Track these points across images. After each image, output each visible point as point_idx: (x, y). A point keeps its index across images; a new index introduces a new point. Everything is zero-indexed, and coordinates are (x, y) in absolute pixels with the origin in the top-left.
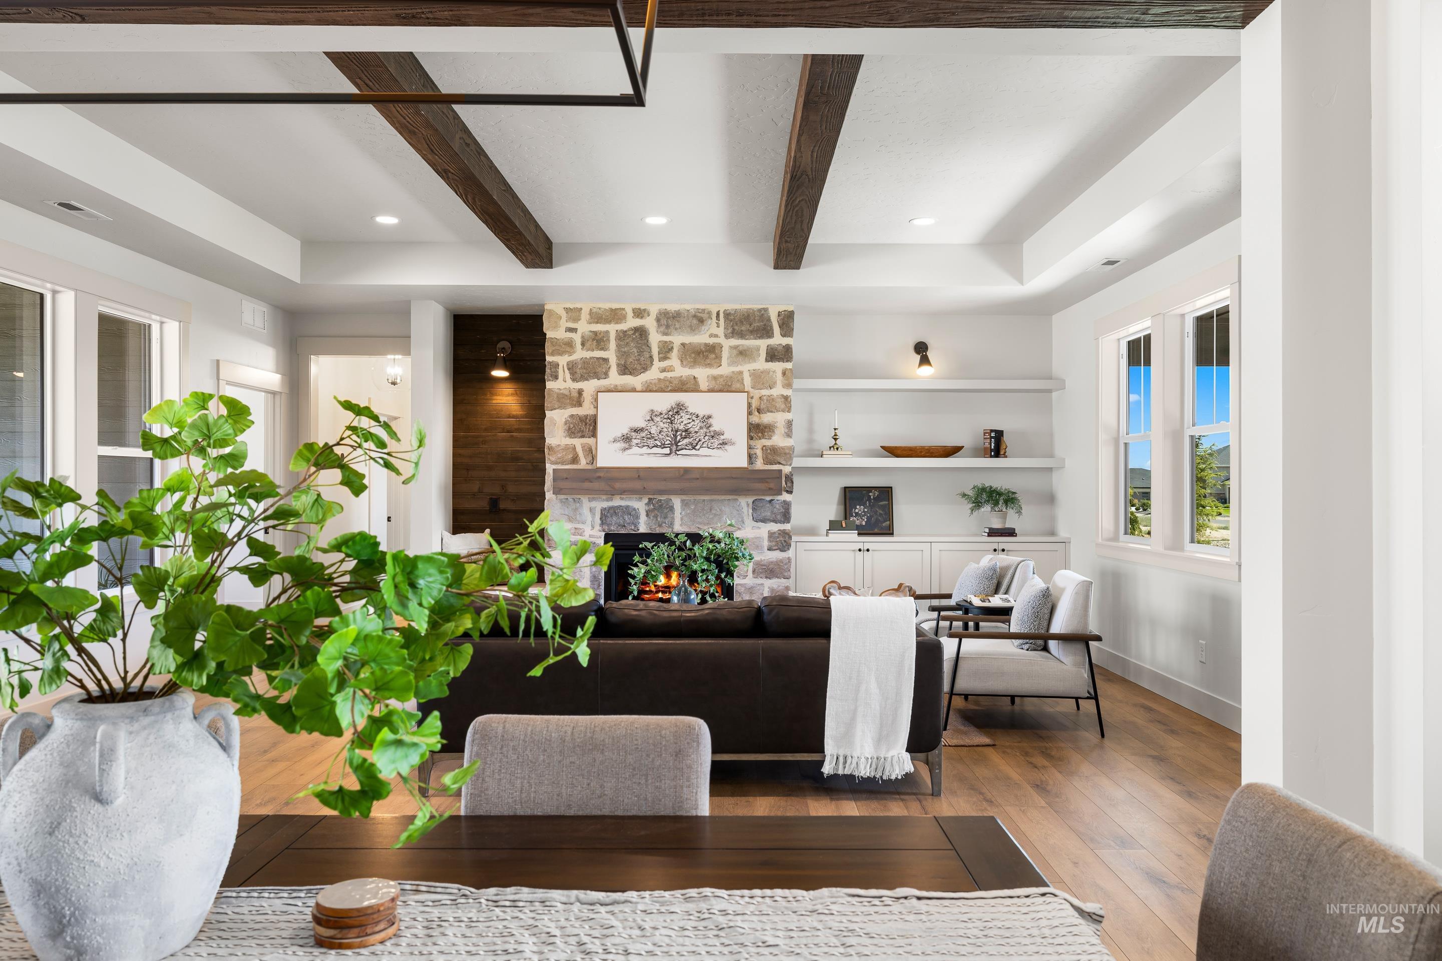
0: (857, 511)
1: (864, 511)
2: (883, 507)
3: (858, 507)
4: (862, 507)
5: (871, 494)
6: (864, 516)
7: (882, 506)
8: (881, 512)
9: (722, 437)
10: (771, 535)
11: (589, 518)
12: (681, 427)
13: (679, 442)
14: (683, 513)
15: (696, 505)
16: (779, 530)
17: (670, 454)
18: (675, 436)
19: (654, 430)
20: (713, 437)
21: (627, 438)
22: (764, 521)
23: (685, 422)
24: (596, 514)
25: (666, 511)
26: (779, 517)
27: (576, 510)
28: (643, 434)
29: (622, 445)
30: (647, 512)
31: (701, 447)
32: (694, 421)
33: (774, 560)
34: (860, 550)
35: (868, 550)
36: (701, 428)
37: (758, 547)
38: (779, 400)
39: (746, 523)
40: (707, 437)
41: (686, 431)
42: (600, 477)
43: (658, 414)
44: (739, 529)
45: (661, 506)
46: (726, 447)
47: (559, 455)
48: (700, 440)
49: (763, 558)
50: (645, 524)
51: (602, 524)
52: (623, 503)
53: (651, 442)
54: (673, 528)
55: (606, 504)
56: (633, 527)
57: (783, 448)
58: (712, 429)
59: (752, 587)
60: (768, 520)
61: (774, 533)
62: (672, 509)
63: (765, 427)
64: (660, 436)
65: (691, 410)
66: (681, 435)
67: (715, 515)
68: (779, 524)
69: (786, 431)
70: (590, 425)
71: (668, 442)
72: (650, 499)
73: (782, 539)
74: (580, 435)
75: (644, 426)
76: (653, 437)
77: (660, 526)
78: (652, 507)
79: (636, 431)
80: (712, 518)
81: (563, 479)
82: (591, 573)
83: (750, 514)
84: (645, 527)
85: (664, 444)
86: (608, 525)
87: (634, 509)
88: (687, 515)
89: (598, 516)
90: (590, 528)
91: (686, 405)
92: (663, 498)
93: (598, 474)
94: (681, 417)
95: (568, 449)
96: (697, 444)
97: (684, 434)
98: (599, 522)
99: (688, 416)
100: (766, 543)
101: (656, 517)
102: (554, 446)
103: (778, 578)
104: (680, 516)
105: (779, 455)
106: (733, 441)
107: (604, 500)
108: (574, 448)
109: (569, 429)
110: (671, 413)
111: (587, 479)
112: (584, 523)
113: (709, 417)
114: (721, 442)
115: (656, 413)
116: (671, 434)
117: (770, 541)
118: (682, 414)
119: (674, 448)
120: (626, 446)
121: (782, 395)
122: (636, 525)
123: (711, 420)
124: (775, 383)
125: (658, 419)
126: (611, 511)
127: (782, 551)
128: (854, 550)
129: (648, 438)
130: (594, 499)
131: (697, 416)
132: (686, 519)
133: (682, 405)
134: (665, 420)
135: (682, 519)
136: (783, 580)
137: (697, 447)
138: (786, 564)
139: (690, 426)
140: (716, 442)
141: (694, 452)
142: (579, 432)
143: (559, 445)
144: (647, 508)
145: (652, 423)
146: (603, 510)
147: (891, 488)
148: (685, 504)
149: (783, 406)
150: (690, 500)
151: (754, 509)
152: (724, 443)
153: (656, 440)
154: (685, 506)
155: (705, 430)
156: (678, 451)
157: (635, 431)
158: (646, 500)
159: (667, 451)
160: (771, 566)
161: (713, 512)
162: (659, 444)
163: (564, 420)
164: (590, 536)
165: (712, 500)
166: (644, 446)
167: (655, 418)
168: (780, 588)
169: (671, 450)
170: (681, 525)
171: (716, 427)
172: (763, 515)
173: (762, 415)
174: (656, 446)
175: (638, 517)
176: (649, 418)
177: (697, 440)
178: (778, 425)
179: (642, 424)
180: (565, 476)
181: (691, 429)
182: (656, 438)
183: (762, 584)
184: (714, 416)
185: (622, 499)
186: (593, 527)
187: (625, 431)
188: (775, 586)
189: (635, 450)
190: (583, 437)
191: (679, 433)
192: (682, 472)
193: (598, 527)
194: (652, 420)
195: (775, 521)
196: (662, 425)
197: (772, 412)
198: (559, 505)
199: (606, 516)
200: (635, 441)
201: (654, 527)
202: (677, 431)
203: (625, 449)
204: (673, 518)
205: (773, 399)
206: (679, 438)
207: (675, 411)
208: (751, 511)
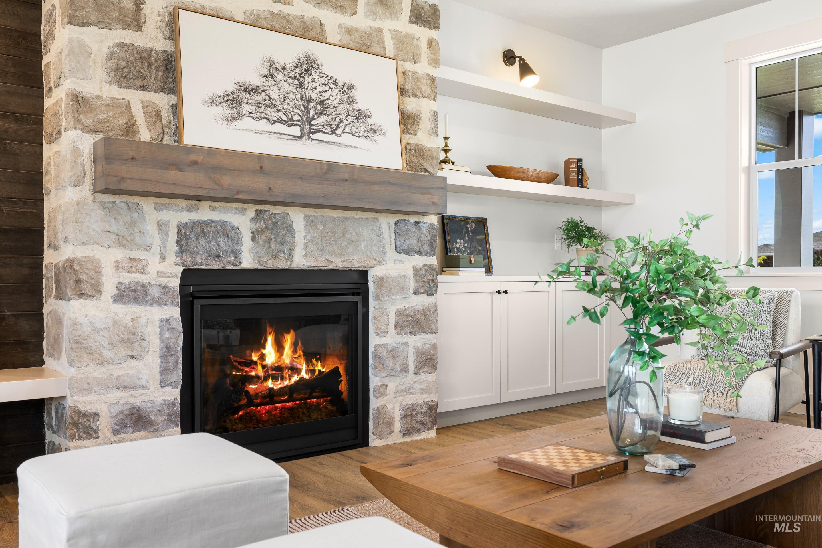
0: (458, 245)
1: (464, 247)
2: (480, 242)
3: (458, 241)
4: (462, 241)
5: (468, 226)
6: (465, 252)
7: (479, 240)
8: (480, 248)
9: (370, 121)
10: (417, 271)
11: (157, 242)
12: (315, 96)
13: (313, 119)
14: (309, 237)
15: (324, 225)
16: (425, 265)
17: (300, 137)
18: (307, 108)
19: (274, 93)
20: (357, 118)
21: (234, 100)
22: (408, 252)
23: (320, 89)
24: (170, 234)
25: (282, 232)
26: (426, 247)
27: (132, 224)
28: (260, 98)
29: (224, 110)
30: (253, 233)
31: (343, 132)
32: (331, 89)
33: (420, 307)
34: (499, 292)
35: (506, 292)
36: (341, 102)
37: (403, 290)
38: (425, 81)
39: (388, 255)
40: (349, 118)
41: (322, 103)
42: (195, 163)
43: (280, 67)
44: (380, 263)
45: (275, 224)
46: (376, 136)
47: (102, 116)
48: (341, 121)
49: (407, 306)
50: (251, 253)
51: (181, 252)
52: (216, 216)
53: (272, 113)
54: (292, 261)
55: (186, 217)
56: (232, 259)
57: (430, 151)
58: (355, 106)
59: (394, 349)
60: (414, 250)
61: (420, 269)
62: (290, 229)
63: (409, 117)
64: (285, 106)
65: (327, 70)
66: (315, 109)
67: (351, 241)
68: (424, 257)
69: (433, 126)
70: (157, 69)
71: (296, 117)
72: (258, 212)
73: (430, 278)
74: (139, 83)
75: (259, 84)
76: (275, 106)
77: (275, 257)
78: (263, 224)
79: (251, 90)
80: (346, 246)
81: (126, 160)
82: (162, 341)
83: (393, 242)
84: (250, 259)
85: (291, 120)
86: (191, 254)
87: (233, 228)
88: (313, 238)
89: (173, 237)
90: (158, 259)
91: (320, 61)
92: (278, 210)
93: (193, 157)
94: (314, 80)
95: (117, 106)
96: (338, 125)
97: (319, 107)
98: (175, 248)
99: (323, 81)
100: (412, 285)
101: (268, 241)
102: (89, 96)
103: (424, 332)
104: (303, 241)
105: (425, 159)
106: (383, 128)
107: (182, 209)
108: (128, 108)
109: (118, 69)
110: (298, 70)
111: (172, 165)
112: (147, 249)
113: (351, 87)
114: (368, 128)
115: (277, 66)
116: (300, 103)
117: (416, 281)
118: (315, 76)
119: (306, 127)
120: (233, 113)
121: (428, 75)
122: (237, 254)
123: (353, 92)
124: (419, 55)
125: (279, 76)
126: (197, 230)
127: (429, 294)
128: (491, 293)
129: (267, 106)
130: (163, 206)
131: (335, 83)
132: (311, 246)
133: (314, 61)
134: (290, 81)
135: (306, 246)
136: (430, 336)
137: (339, 131)
138: (433, 313)
139: (326, 96)
140: (362, 129)
141: (333, 138)
142: (136, 78)
143: (98, 97)
144: (254, 227)
145: (270, 82)
146: (181, 228)
147: (486, 219)
148: (310, 223)
149: (429, 91)
150: (316, 217)
151: (397, 234)
152: (372, 131)
153: (278, 111)
154: (311, 225)
155: (346, 105)
156: (313, 133)
157: (245, 90)
158: (251, 213)
159: (296, 131)
160: (418, 316)
161: (348, 236)
162: (285, 118)
163: (107, 51)
164: (160, 274)
165: (345, 219)
166: (261, 118)
167: (275, 74)
168: (427, 346)
169: (302, 130)
170: (305, 256)
171: (361, 104)
172: (408, 242)
173: (405, 99)
174: (280, 121)
175: (239, 242)
176: (266, 72)
177: (338, 119)
178: (422, 115)
179: (256, 81)
180: (131, 154)
181: (329, 102)
182: (280, 108)
183: (406, 343)
184: (357, 86)
185: (212, 208)
186: (163, 258)
187: (231, 88)
188: (420, 345)
189: (247, 122)
190: (144, 88)
191: (311, 105)
192: (325, 167)
193: (172, 257)
194: (272, 76)
195: (420, 253)
196: (286, 86)
197: (416, 96)
198: (100, 212)
199: (187, 238)
200: (247, 108)
201: (264, 259)
202: (309, 101)
203: (231, 119)
204: (293, 245)
205: (418, 78)
206: (312, 112)
207: (304, 68)
208: (393, 237)
